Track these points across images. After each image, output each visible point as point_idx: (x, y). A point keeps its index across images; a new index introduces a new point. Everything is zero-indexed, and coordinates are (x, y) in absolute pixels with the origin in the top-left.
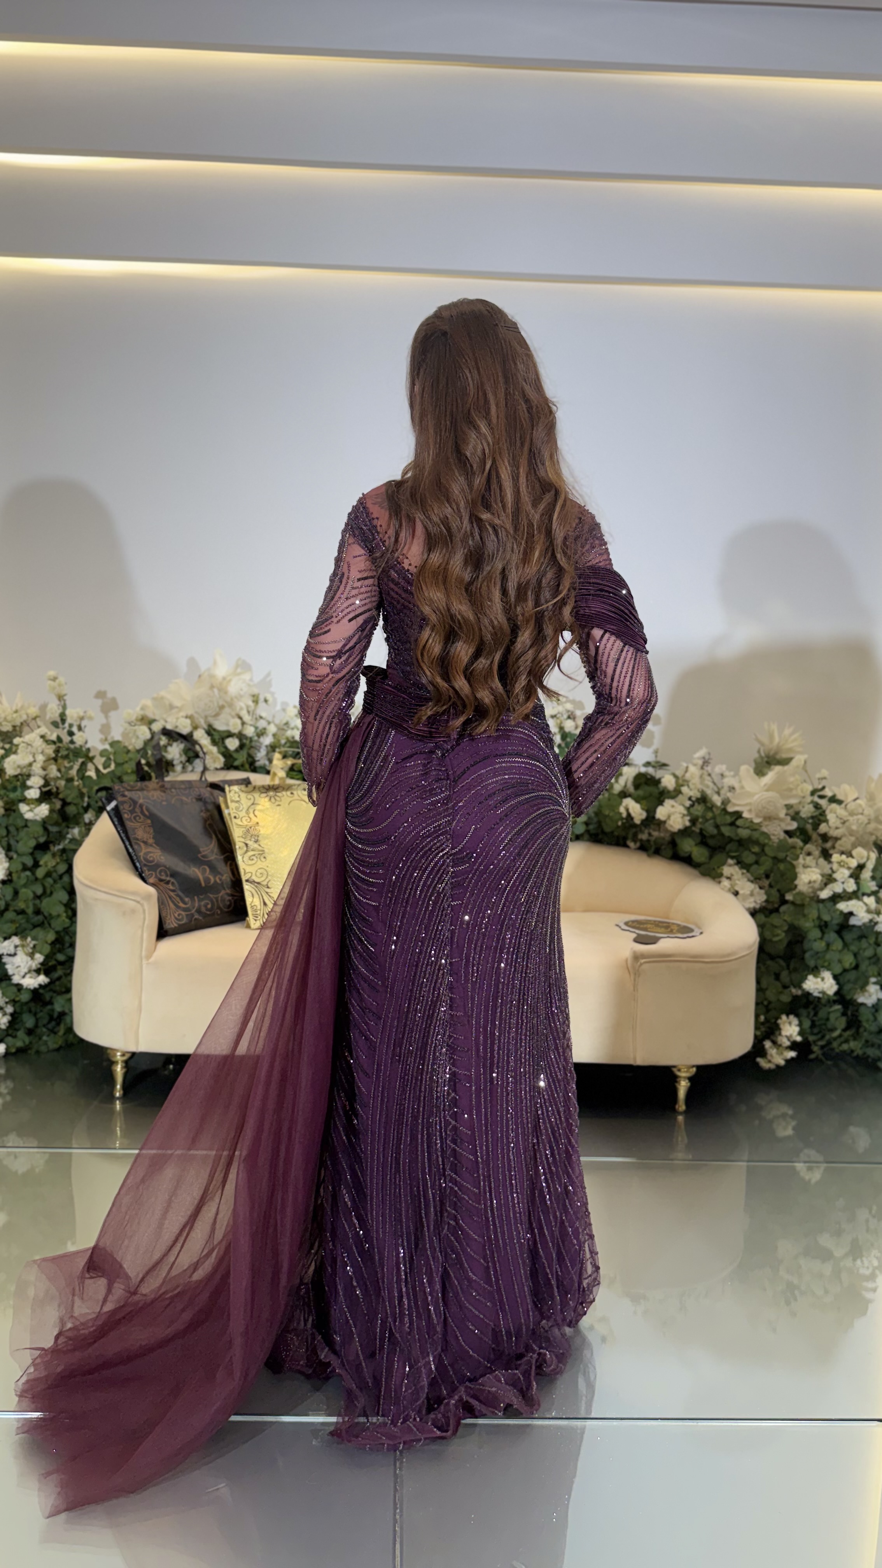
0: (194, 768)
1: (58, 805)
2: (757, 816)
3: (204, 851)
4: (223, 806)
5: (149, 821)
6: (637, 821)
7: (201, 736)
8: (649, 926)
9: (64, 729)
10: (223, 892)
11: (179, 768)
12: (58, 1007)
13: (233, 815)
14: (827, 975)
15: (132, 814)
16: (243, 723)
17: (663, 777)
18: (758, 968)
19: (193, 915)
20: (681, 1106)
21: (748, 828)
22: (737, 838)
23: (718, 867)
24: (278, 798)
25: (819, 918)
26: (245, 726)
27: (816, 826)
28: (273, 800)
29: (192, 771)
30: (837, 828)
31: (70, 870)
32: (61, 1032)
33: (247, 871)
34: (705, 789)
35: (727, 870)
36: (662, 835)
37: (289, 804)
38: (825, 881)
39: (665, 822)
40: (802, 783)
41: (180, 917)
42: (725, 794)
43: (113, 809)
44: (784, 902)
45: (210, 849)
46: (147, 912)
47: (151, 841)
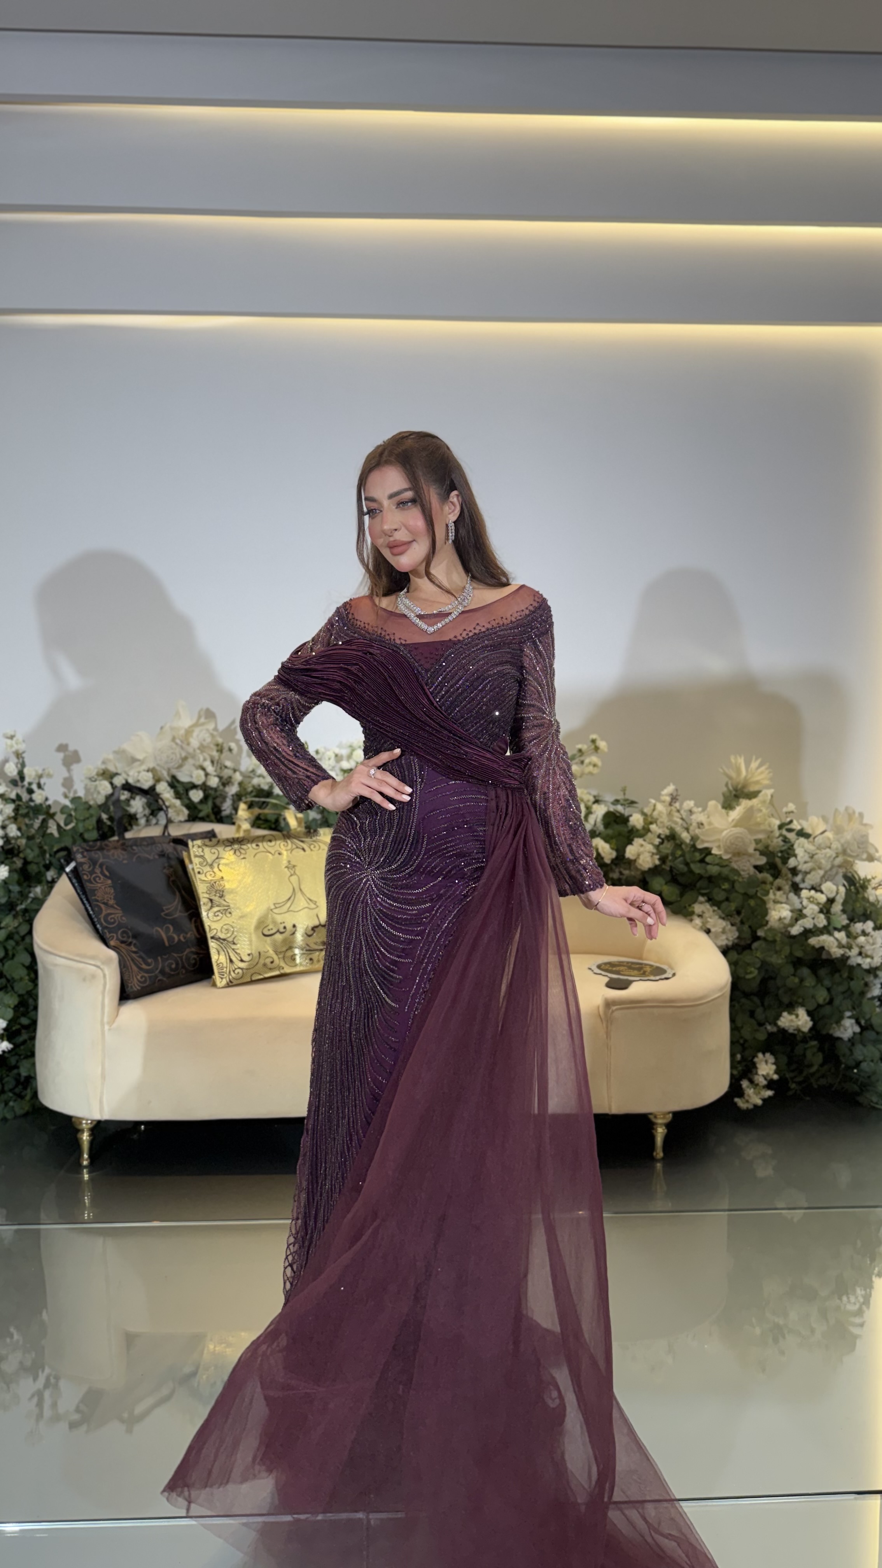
0: (158, 820)
1: (19, 863)
2: (726, 852)
3: (167, 909)
4: (187, 861)
5: (109, 882)
6: (607, 860)
7: (163, 789)
8: (622, 968)
9: (23, 786)
10: (188, 951)
11: (142, 821)
12: (24, 1073)
13: (196, 871)
14: (802, 1012)
15: (91, 875)
16: (207, 775)
17: (631, 816)
18: (732, 1007)
19: (156, 977)
20: (659, 1153)
21: (717, 864)
22: (707, 875)
23: (690, 905)
24: (242, 851)
25: (791, 954)
26: (209, 777)
27: (785, 861)
28: (238, 853)
29: (157, 824)
30: (806, 862)
31: (30, 932)
32: (28, 1098)
33: (212, 928)
34: (673, 826)
35: (698, 908)
36: (633, 873)
37: (254, 856)
38: (795, 916)
39: (635, 861)
40: (769, 817)
41: (144, 979)
42: (694, 831)
43: (72, 871)
44: (756, 938)
45: (174, 906)
46: (107, 977)
47: (112, 902)
